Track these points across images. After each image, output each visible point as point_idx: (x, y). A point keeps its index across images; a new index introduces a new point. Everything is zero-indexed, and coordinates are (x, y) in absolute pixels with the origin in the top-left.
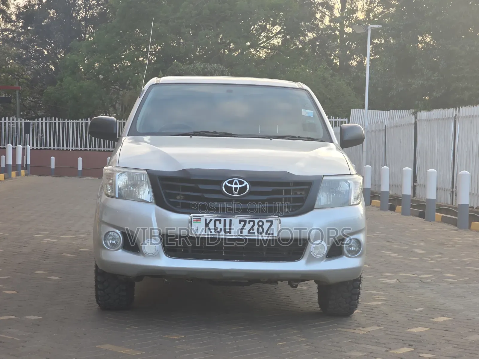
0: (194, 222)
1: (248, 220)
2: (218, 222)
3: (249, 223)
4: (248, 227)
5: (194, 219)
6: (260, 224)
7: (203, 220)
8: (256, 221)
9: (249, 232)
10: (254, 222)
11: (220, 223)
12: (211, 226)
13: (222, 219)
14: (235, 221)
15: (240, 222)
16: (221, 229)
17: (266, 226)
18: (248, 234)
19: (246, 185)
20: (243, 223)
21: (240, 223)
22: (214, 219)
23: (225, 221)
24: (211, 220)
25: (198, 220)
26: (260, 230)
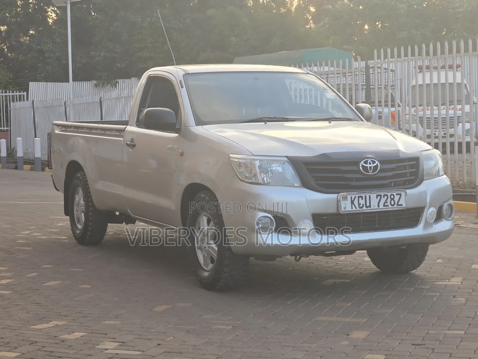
0: (342, 201)
1: (382, 194)
2: (360, 199)
3: (384, 197)
4: (383, 200)
5: (342, 197)
6: (392, 197)
7: (349, 197)
8: (389, 194)
9: (384, 205)
10: (387, 195)
11: (362, 199)
12: (356, 202)
13: (364, 196)
14: (373, 196)
15: (377, 196)
16: (363, 205)
17: (397, 198)
18: (384, 207)
20: (379, 197)
21: (377, 198)
22: (357, 196)
23: (366, 196)
24: (355, 197)
25: (345, 198)
26: (393, 203)
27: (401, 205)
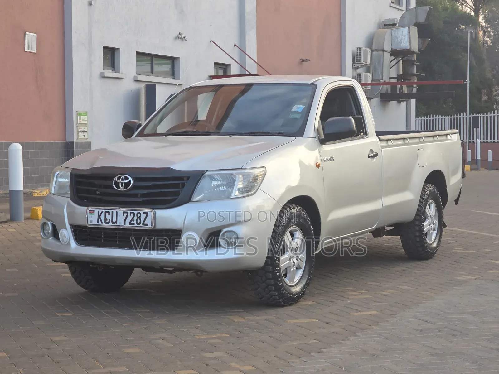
0: (90, 214)
1: (129, 212)
3: (130, 215)
4: (130, 218)
6: (139, 215)
7: (96, 211)
10: (134, 213)
11: (109, 215)
12: (103, 217)
13: (110, 211)
14: (120, 213)
15: (124, 213)
16: (109, 220)
17: (143, 216)
18: (130, 224)
19: (130, 181)
20: (126, 215)
22: (104, 211)
25: (92, 212)
26: (139, 221)
27: (147, 225)
